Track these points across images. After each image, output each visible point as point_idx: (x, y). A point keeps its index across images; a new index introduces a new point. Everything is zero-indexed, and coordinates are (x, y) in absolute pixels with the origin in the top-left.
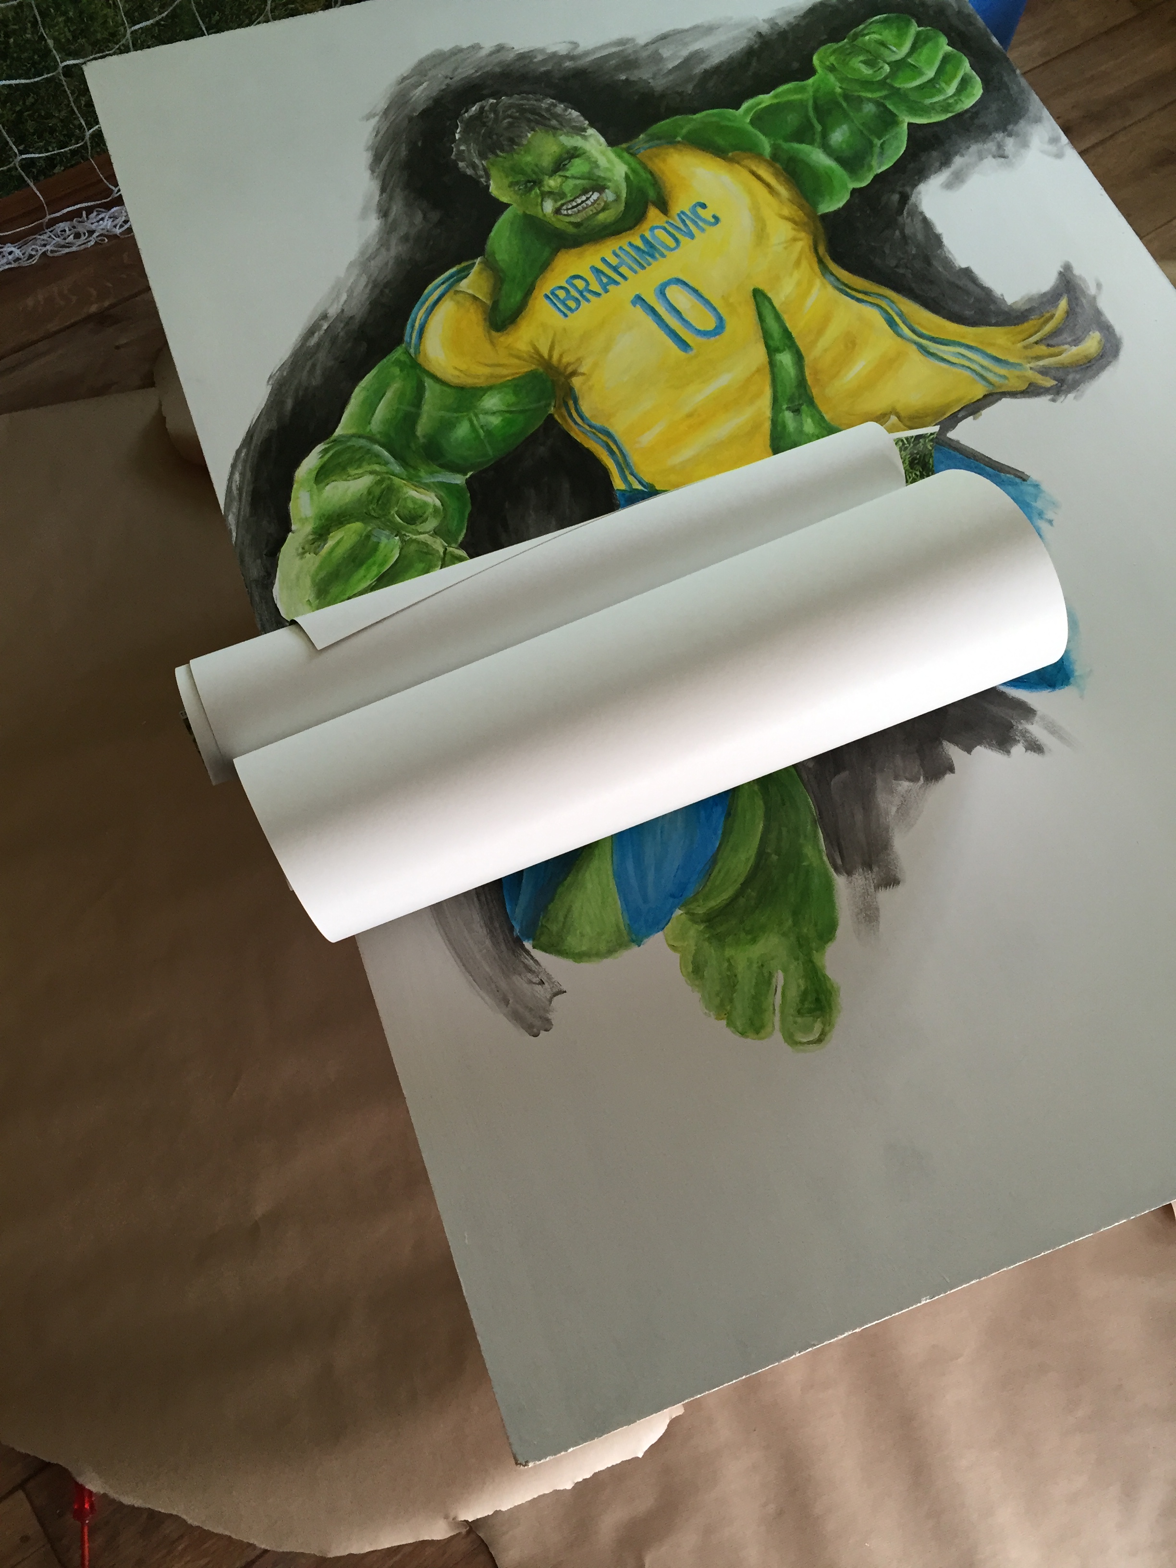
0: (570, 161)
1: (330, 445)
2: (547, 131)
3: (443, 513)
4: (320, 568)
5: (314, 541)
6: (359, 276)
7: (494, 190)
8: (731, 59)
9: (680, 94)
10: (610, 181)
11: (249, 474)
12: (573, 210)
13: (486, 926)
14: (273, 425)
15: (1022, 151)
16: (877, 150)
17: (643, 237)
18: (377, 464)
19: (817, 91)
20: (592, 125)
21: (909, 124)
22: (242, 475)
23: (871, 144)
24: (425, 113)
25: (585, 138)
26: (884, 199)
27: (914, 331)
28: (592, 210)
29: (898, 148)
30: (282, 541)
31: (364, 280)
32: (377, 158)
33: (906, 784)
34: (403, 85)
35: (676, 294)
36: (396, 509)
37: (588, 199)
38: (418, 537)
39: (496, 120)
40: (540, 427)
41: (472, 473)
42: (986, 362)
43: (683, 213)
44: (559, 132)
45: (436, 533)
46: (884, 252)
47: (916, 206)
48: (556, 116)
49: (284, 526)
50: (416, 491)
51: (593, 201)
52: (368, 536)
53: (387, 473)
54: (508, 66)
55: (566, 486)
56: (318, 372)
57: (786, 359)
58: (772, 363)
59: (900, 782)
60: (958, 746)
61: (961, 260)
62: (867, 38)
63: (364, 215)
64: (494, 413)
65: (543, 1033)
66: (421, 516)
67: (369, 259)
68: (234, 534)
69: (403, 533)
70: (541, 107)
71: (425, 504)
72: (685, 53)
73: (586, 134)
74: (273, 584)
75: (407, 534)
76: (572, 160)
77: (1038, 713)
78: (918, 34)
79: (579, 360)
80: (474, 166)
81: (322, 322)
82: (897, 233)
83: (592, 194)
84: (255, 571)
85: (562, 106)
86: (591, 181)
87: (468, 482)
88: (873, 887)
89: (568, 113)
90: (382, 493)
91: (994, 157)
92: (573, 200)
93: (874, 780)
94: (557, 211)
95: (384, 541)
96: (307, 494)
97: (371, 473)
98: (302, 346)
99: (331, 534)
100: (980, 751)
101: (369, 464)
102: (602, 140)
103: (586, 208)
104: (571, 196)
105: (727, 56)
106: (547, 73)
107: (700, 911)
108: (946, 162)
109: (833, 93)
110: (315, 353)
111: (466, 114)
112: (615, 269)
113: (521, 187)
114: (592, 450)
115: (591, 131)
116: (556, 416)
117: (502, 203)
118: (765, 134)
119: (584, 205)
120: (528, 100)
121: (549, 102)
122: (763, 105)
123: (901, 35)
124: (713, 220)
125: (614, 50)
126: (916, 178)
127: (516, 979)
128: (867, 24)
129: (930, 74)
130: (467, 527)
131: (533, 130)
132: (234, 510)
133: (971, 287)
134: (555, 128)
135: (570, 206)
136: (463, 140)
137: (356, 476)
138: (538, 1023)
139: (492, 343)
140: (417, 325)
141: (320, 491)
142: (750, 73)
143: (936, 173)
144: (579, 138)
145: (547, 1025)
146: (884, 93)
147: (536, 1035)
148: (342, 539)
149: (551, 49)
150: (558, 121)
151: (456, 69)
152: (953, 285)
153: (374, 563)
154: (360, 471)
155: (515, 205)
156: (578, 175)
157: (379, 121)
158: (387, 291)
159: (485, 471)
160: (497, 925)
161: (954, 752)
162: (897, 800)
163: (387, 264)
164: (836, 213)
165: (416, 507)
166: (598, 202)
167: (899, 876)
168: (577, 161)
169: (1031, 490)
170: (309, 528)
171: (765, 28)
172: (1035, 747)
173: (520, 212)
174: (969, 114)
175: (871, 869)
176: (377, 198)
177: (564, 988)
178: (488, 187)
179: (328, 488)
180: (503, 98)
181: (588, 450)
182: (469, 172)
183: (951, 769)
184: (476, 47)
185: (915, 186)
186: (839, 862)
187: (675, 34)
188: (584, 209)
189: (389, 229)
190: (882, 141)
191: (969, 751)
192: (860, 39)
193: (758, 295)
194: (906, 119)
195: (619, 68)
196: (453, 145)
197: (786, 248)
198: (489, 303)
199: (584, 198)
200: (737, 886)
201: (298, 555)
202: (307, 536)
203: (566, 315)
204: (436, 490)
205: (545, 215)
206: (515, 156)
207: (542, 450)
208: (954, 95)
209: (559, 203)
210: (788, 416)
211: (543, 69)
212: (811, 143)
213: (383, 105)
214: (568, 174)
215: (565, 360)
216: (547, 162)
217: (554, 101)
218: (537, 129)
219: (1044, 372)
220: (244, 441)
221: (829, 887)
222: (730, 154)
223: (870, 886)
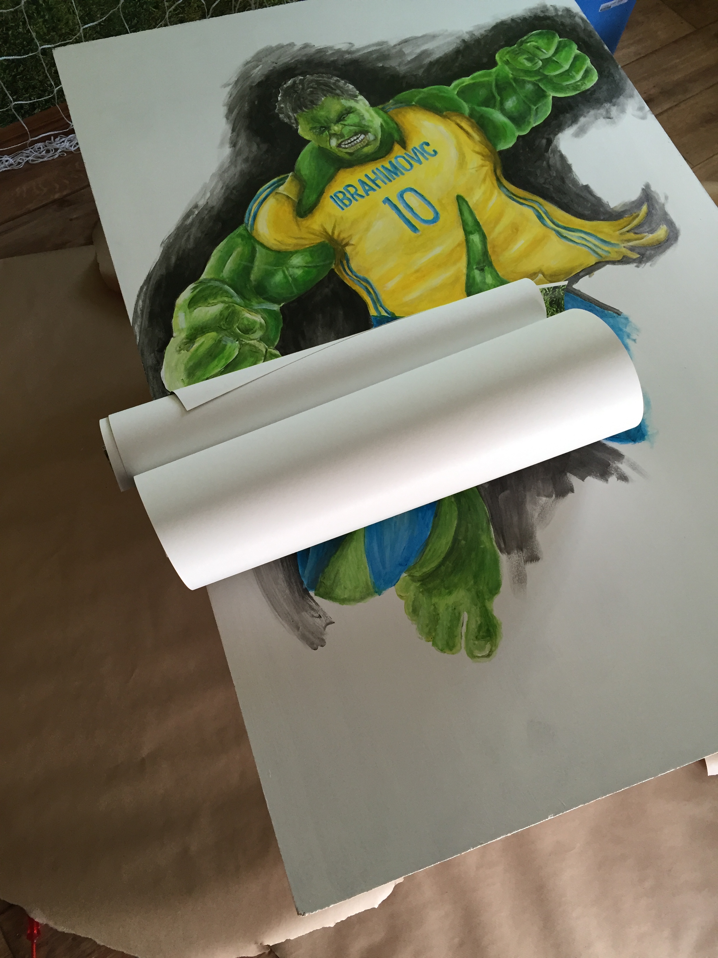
0: (347, 115)
1: (197, 284)
2: (333, 97)
3: (266, 328)
4: (190, 359)
5: (186, 343)
6: (218, 182)
7: (300, 131)
8: (445, 54)
9: (415, 76)
10: (371, 128)
11: (148, 301)
12: (348, 145)
13: (287, 581)
14: (163, 271)
15: (621, 115)
16: (533, 112)
17: (390, 162)
18: (226, 297)
19: (498, 75)
20: (361, 93)
21: (553, 97)
22: (144, 301)
23: (530, 109)
24: (260, 84)
25: (357, 101)
26: (537, 143)
27: (554, 223)
28: (360, 146)
29: (547, 111)
30: (166, 343)
31: (220, 185)
32: (230, 111)
33: (544, 499)
34: (247, 66)
35: (410, 198)
36: (237, 325)
37: (358, 138)
38: (250, 342)
39: (303, 89)
40: (325, 277)
41: (283, 303)
42: (597, 243)
43: (415, 148)
44: (341, 97)
45: (261, 340)
46: (537, 175)
47: (556, 147)
48: (339, 88)
49: (169, 334)
50: (249, 314)
51: (360, 140)
52: (220, 341)
53: (232, 302)
54: (311, 56)
55: (341, 312)
56: (192, 240)
57: (476, 238)
58: (467, 241)
59: (541, 497)
60: (576, 476)
61: (583, 181)
62: (529, 44)
63: (222, 144)
64: (298, 267)
65: (319, 647)
66: (252, 329)
67: (224, 172)
68: (138, 338)
69: (241, 339)
70: (330, 82)
71: (255, 322)
72: (418, 51)
73: (358, 99)
74: (161, 369)
75: (243, 340)
76: (349, 115)
77: (625, 457)
78: (560, 42)
79: (350, 236)
80: (289, 117)
81: (194, 210)
82: (545, 163)
83: (360, 136)
84: (150, 360)
85: (343, 82)
86: (359, 127)
87: (281, 309)
88: (523, 562)
89: (346, 86)
90: (229, 314)
91: (604, 118)
92: (349, 139)
93: (525, 496)
94: (339, 146)
95: (229, 344)
96: (184, 314)
97: (223, 302)
98: (183, 223)
99: (197, 339)
100: (590, 479)
101: (221, 297)
102: (367, 103)
103: (357, 144)
104: (348, 136)
105: (443, 53)
106: (334, 61)
107: (418, 574)
108: (575, 120)
109: (507, 77)
110: (190, 228)
111: (285, 85)
112: (373, 181)
113: (317, 131)
114: (357, 291)
115: (361, 97)
116: (336, 270)
117: (305, 140)
118: (465, 101)
119: (355, 142)
120: (323, 77)
121: (335, 79)
122: (464, 84)
123: (549, 44)
124: (433, 153)
125: (375, 48)
126: (557, 130)
127: (304, 614)
128: (529, 35)
129: (567, 67)
130: (280, 336)
131: (326, 96)
132: (139, 323)
133: (590, 197)
134: (338, 95)
135: (347, 143)
136: (283, 101)
137: (213, 304)
138: (317, 641)
139: (298, 225)
140: (252, 214)
141: (191, 312)
142: (457, 64)
143: (569, 127)
144: (353, 101)
145: (322, 643)
146: (539, 78)
147: (315, 649)
148: (204, 342)
149: (337, 47)
150: (340, 90)
151: (279, 58)
152: (578, 196)
153: (223, 358)
154: (215, 301)
155: (313, 141)
156: (352, 124)
157: (232, 87)
158: (234, 192)
159: (293, 302)
160: (293, 580)
161: (574, 480)
162: (538, 509)
163: (235, 175)
164: (508, 150)
165: (249, 323)
166: (363, 141)
167: (539, 555)
168: (351, 115)
169: (623, 321)
170: (183, 335)
171: (467, 37)
172: (623, 478)
173: (316, 145)
174: (589, 92)
175: (522, 550)
176: (229, 135)
177: (333, 620)
178: (297, 129)
179: (195, 311)
180: (307, 76)
181: (354, 291)
182: (286, 120)
183: (572, 490)
184: (292, 45)
185: (556, 135)
186: (503, 546)
187: (412, 40)
188: (355, 144)
189: (236, 154)
190: (536, 107)
191: (583, 479)
192: (524, 45)
193: (460, 199)
194: (552, 94)
195: (378, 59)
196: (276, 104)
197: (476, 171)
198: (296, 200)
199: (355, 138)
200: (440, 559)
201: (177, 351)
202: (183, 340)
203: (343, 209)
204: (262, 314)
205: (331, 148)
206: (315, 112)
207: (327, 290)
208: (580, 80)
209: (340, 141)
210: (477, 273)
211: (332, 59)
212: (494, 107)
213: (235, 79)
214: (346, 123)
215: (342, 236)
216: (333, 115)
217: (338, 79)
218: (328, 95)
219: (632, 249)
220: (146, 281)
221: (496, 562)
222: (444, 113)
223: (521, 561)
